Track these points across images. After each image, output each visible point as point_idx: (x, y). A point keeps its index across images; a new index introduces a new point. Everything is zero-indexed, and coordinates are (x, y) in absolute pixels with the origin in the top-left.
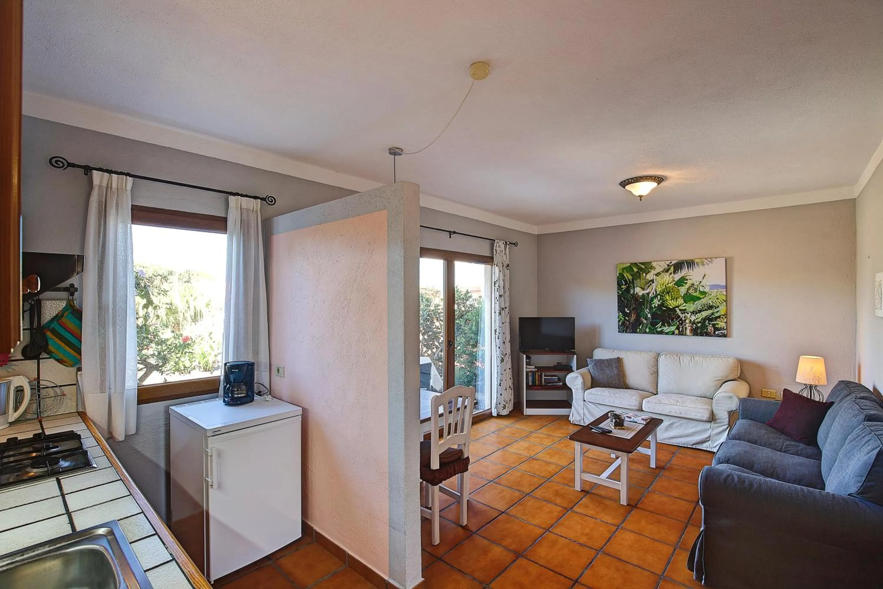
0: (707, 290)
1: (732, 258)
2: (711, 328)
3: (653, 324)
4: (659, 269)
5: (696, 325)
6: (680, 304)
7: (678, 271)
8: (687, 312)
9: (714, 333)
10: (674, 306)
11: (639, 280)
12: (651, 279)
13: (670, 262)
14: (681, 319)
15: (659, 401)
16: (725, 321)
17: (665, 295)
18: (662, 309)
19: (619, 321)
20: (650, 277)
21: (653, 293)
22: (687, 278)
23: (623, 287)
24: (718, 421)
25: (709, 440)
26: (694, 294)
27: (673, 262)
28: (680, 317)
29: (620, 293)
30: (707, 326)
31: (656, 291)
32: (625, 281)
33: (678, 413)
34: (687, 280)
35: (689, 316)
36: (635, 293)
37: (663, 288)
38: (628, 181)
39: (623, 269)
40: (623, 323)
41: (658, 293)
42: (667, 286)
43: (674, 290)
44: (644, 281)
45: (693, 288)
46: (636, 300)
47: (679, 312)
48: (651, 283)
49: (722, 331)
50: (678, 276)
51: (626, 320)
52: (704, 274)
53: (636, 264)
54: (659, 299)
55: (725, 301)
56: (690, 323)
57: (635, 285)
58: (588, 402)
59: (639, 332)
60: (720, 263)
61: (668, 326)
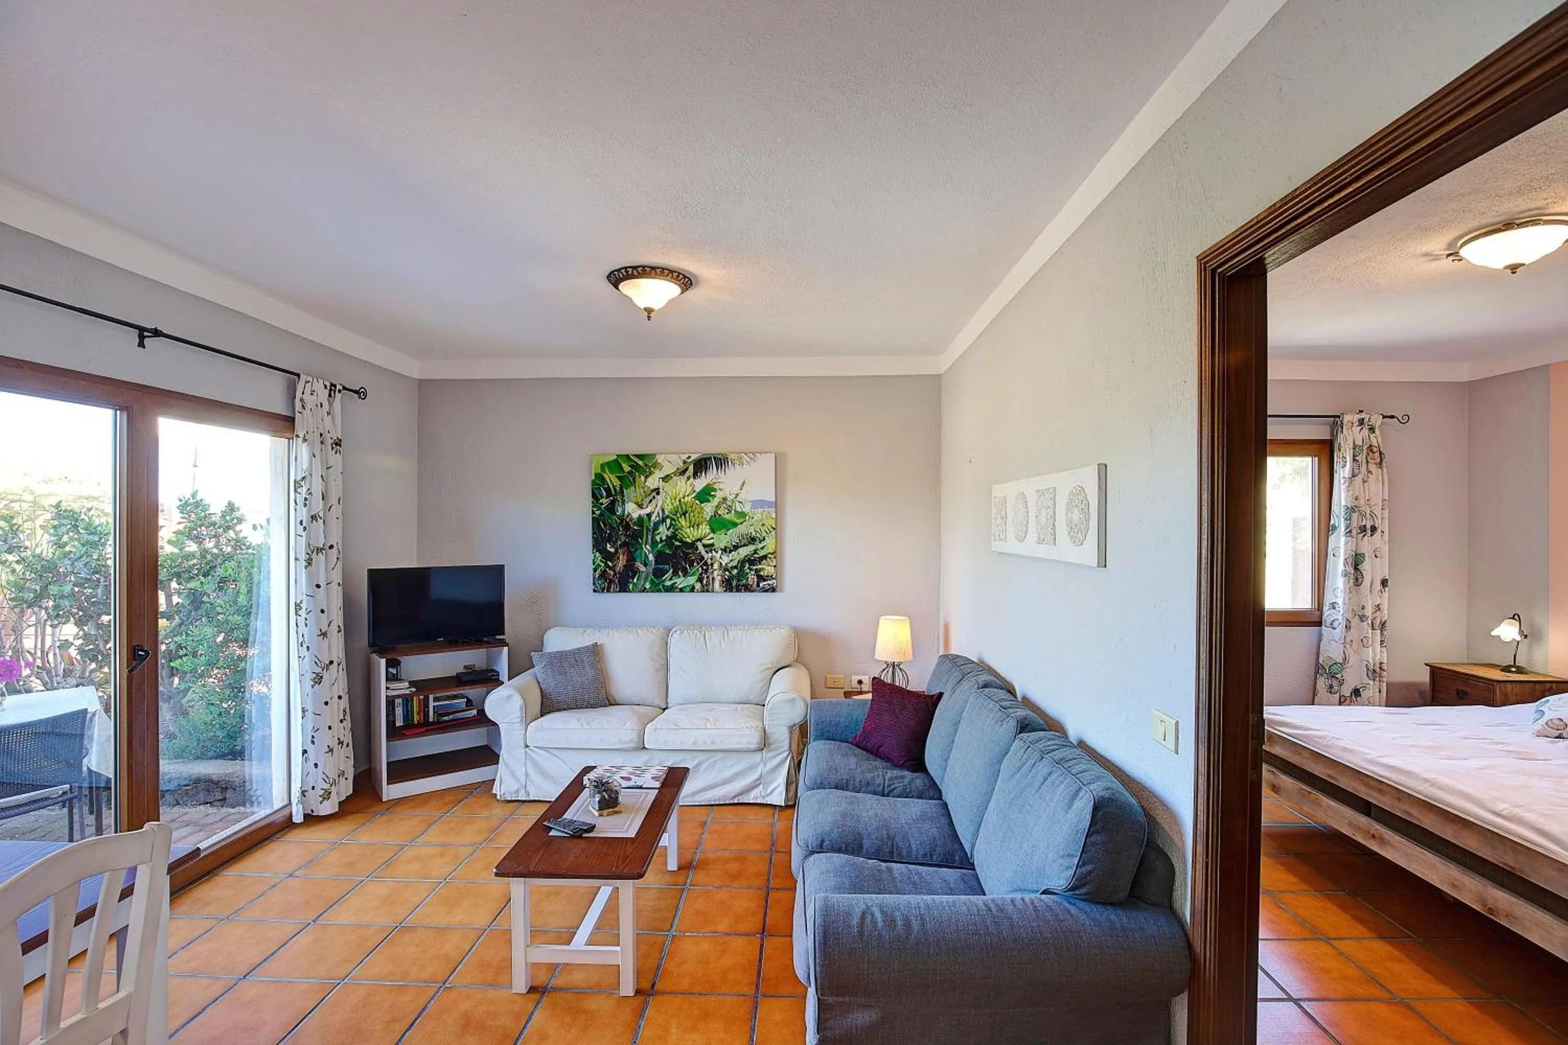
0: (746, 509)
1: (785, 454)
2: (753, 577)
3: (659, 574)
4: (668, 469)
5: (730, 573)
6: (703, 535)
7: (701, 472)
8: (715, 550)
10: (694, 539)
11: (632, 488)
12: (655, 487)
13: (687, 456)
14: (706, 562)
15: (676, 725)
16: (774, 564)
17: (678, 518)
18: (673, 544)
19: (595, 570)
20: (653, 482)
21: (658, 513)
22: (715, 486)
23: (604, 501)
24: (773, 746)
25: (760, 784)
26: (727, 517)
27: (694, 457)
28: (703, 558)
29: (598, 513)
30: (747, 573)
31: (663, 510)
32: (608, 490)
33: (709, 742)
34: (715, 490)
35: (718, 555)
36: (626, 513)
37: (675, 505)
38: (627, 272)
39: (602, 466)
40: (603, 575)
41: (667, 513)
42: (683, 500)
43: (694, 508)
44: (642, 491)
45: (725, 505)
46: (627, 527)
47: (702, 550)
48: (654, 494)
49: (769, 582)
50: (700, 483)
51: (608, 566)
52: (742, 481)
53: (628, 456)
54: (668, 526)
55: (774, 529)
56: (720, 570)
57: (626, 498)
58: (534, 749)
59: (633, 589)
60: (767, 463)
61: (684, 576)
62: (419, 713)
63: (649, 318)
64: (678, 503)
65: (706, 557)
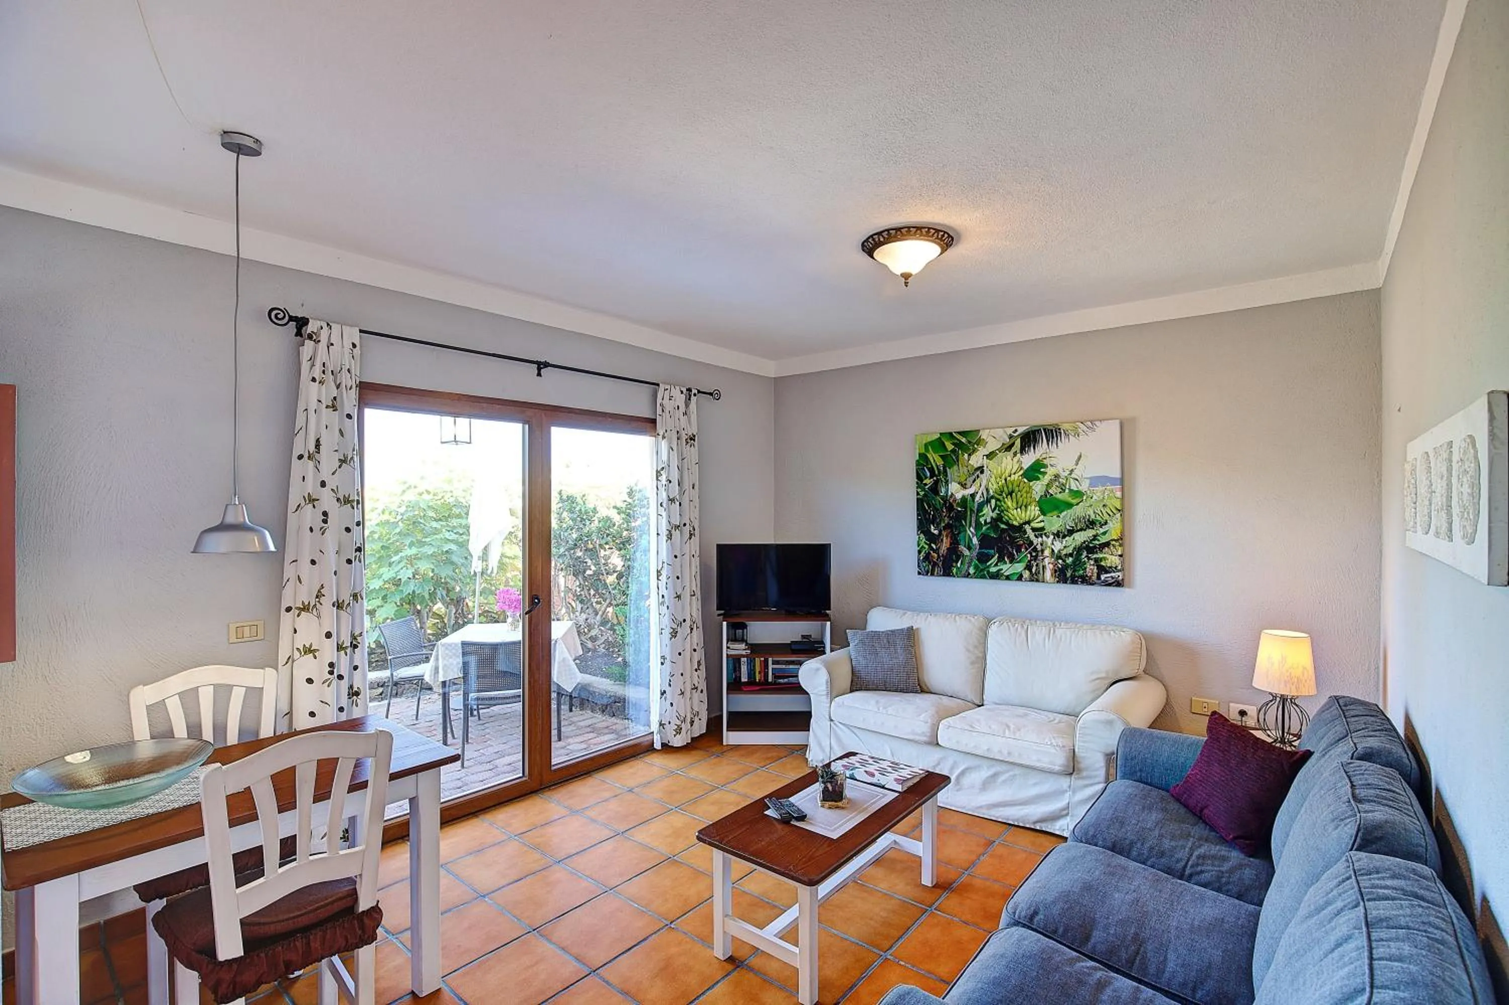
0: (1084, 487)
1: (1133, 420)
2: (1092, 567)
3: (983, 558)
4: (993, 445)
5: (1064, 561)
6: (1032, 517)
7: (1029, 446)
8: (1045, 534)
9: (1099, 578)
10: (1021, 522)
11: (955, 467)
12: (979, 465)
13: (1014, 429)
14: (1035, 547)
15: (972, 727)
16: (1120, 553)
17: (1004, 498)
18: (999, 527)
19: (919, 552)
20: (976, 460)
21: (983, 494)
22: (1045, 462)
23: (927, 481)
24: (1085, 774)
25: (1067, 814)
26: (1059, 496)
27: (1021, 430)
28: (1031, 543)
29: (922, 493)
30: (1085, 563)
31: (987, 490)
32: (931, 470)
33: (1006, 752)
34: (1045, 466)
35: (1049, 541)
36: (950, 493)
37: (1000, 483)
38: (874, 240)
39: (926, 445)
40: (927, 557)
41: (991, 493)
42: (1008, 479)
43: (1021, 488)
44: (966, 470)
45: (1057, 483)
46: (950, 508)
47: (1031, 534)
48: (978, 472)
49: (1113, 574)
50: (1028, 460)
51: (932, 548)
52: (1079, 454)
53: (951, 434)
54: (993, 507)
55: (1119, 510)
56: (1052, 557)
57: (949, 478)
58: (837, 723)
59: (957, 573)
60: (1110, 431)
61: (1011, 562)
62: (760, 673)
63: (906, 284)
64: (1004, 481)
65: (1035, 542)
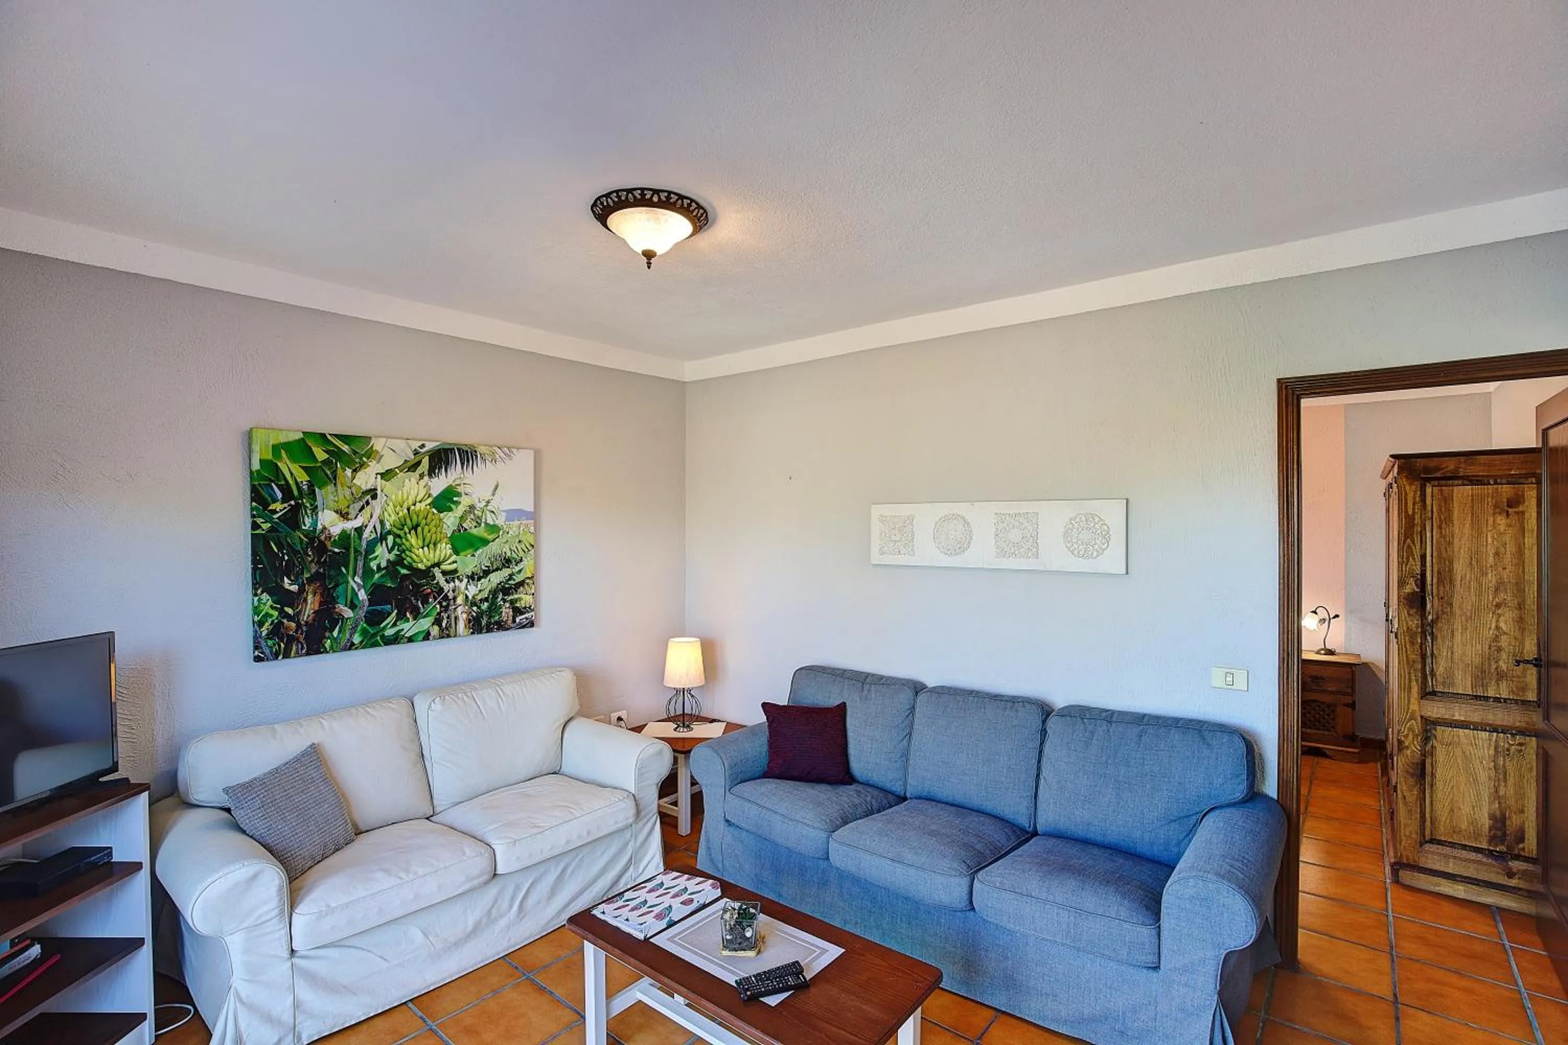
0: (500, 521)
1: (546, 452)
2: (507, 610)
3: (374, 618)
4: (390, 461)
5: (479, 608)
6: (442, 557)
7: (440, 468)
8: (458, 577)
9: (514, 621)
10: (429, 564)
11: (330, 488)
12: (369, 487)
13: (420, 443)
14: (446, 595)
16: (532, 591)
17: (406, 534)
18: (400, 572)
19: (259, 624)
20: (366, 479)
21: (374, 527)
22: (459, 489)
23: (277, 506)
24: (644, 815)
25: (631, 865)
26: (475, 531)
27: (430, 446)
28: (441, 590)
29: (266, 526)
31: (382, 523)
32: (284, 489)
34: (459, 495)
35: (462, 585)
36: (320, 527)
37: (401, 514)
39: (276, 449)
40: (277, 631)
41: (388, 527)
42: (413, 507)
43: (428, 519)
44: (348, 492)
45: (472, 516)
46: (321, 549)
47: (440, 579)
48: (369, 497)
49: (526, 615)
50: (439, 484)
51: (288, 616)
52: (496, 483)
53: (323, 436)
54: (390, 546)
55: (533, 546)
56: (466, 605)
57: (319, 502)
59: (331, 647)
60: (525, 462)
61: (415, 618)
64: (406, 511)
65: (446, 588)
